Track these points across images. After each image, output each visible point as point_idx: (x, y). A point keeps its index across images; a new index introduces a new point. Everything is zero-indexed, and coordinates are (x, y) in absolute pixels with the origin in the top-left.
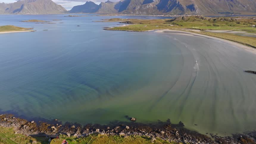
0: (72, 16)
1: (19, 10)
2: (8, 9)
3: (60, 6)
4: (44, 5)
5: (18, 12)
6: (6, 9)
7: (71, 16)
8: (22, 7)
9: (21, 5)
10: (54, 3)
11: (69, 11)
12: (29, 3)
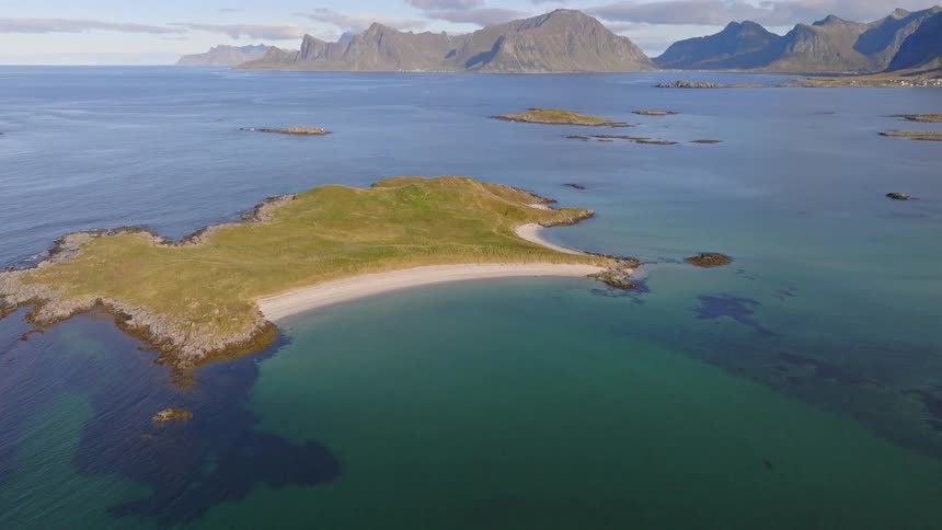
0: (692, 84)
1: (485, 58)
2: (453, 53)
3: (626, 41)
4: (571, 38)
5: (481, 63)
6: (447, 53)
7: (688, 86)
8: (497, 46)
9: (496, 40)
10: (606, 30)
11: (654, 59)
12: (520, 33)
